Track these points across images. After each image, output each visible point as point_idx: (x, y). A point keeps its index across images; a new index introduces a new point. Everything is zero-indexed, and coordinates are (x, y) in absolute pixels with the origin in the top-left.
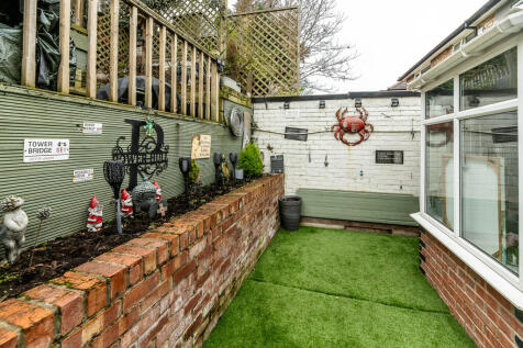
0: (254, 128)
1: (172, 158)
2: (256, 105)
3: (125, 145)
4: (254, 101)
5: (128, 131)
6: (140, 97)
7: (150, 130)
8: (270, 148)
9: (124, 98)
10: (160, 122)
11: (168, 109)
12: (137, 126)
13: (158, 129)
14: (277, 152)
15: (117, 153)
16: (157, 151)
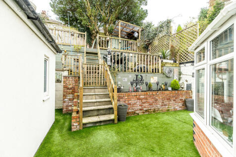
0: (180, 74)
1: (145, 82)
2: (182, 65)
3: (135, 79)
4: (180, 64)
5: (135, 76)
6: (138, 70)
7: (139, 76)
8: (187, 81)
9: (135, 71)
10: (142, 75)
11: (144, 72)
12: (137, 76)
13: (141, 76)
14: (189, 82)
15: (134, 80)
16: (141, 80)
